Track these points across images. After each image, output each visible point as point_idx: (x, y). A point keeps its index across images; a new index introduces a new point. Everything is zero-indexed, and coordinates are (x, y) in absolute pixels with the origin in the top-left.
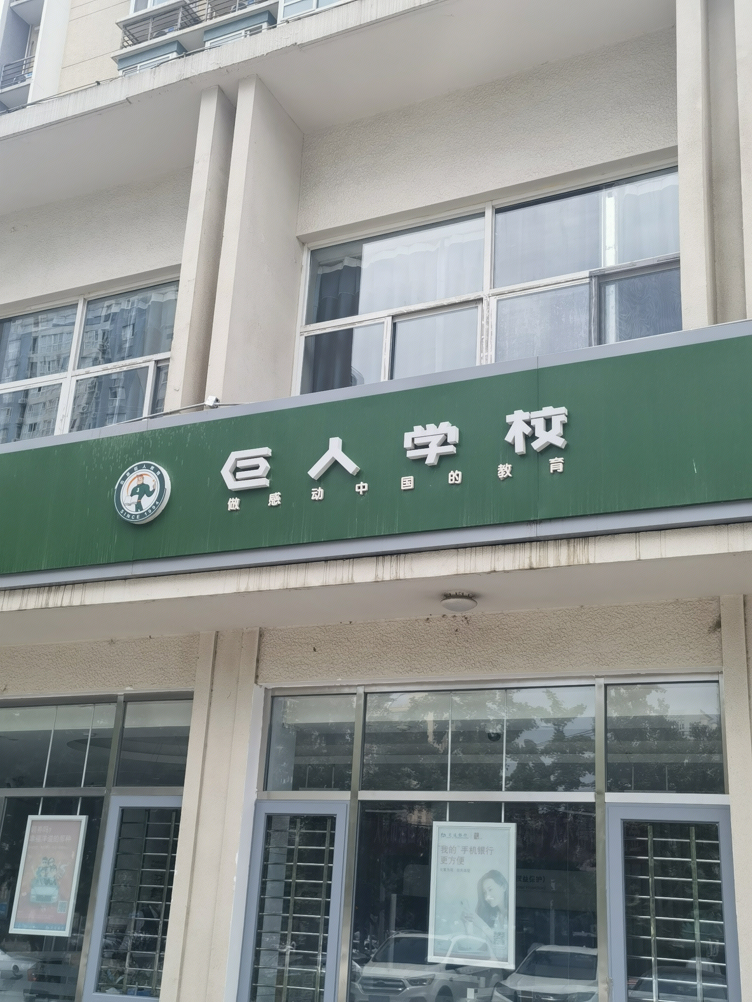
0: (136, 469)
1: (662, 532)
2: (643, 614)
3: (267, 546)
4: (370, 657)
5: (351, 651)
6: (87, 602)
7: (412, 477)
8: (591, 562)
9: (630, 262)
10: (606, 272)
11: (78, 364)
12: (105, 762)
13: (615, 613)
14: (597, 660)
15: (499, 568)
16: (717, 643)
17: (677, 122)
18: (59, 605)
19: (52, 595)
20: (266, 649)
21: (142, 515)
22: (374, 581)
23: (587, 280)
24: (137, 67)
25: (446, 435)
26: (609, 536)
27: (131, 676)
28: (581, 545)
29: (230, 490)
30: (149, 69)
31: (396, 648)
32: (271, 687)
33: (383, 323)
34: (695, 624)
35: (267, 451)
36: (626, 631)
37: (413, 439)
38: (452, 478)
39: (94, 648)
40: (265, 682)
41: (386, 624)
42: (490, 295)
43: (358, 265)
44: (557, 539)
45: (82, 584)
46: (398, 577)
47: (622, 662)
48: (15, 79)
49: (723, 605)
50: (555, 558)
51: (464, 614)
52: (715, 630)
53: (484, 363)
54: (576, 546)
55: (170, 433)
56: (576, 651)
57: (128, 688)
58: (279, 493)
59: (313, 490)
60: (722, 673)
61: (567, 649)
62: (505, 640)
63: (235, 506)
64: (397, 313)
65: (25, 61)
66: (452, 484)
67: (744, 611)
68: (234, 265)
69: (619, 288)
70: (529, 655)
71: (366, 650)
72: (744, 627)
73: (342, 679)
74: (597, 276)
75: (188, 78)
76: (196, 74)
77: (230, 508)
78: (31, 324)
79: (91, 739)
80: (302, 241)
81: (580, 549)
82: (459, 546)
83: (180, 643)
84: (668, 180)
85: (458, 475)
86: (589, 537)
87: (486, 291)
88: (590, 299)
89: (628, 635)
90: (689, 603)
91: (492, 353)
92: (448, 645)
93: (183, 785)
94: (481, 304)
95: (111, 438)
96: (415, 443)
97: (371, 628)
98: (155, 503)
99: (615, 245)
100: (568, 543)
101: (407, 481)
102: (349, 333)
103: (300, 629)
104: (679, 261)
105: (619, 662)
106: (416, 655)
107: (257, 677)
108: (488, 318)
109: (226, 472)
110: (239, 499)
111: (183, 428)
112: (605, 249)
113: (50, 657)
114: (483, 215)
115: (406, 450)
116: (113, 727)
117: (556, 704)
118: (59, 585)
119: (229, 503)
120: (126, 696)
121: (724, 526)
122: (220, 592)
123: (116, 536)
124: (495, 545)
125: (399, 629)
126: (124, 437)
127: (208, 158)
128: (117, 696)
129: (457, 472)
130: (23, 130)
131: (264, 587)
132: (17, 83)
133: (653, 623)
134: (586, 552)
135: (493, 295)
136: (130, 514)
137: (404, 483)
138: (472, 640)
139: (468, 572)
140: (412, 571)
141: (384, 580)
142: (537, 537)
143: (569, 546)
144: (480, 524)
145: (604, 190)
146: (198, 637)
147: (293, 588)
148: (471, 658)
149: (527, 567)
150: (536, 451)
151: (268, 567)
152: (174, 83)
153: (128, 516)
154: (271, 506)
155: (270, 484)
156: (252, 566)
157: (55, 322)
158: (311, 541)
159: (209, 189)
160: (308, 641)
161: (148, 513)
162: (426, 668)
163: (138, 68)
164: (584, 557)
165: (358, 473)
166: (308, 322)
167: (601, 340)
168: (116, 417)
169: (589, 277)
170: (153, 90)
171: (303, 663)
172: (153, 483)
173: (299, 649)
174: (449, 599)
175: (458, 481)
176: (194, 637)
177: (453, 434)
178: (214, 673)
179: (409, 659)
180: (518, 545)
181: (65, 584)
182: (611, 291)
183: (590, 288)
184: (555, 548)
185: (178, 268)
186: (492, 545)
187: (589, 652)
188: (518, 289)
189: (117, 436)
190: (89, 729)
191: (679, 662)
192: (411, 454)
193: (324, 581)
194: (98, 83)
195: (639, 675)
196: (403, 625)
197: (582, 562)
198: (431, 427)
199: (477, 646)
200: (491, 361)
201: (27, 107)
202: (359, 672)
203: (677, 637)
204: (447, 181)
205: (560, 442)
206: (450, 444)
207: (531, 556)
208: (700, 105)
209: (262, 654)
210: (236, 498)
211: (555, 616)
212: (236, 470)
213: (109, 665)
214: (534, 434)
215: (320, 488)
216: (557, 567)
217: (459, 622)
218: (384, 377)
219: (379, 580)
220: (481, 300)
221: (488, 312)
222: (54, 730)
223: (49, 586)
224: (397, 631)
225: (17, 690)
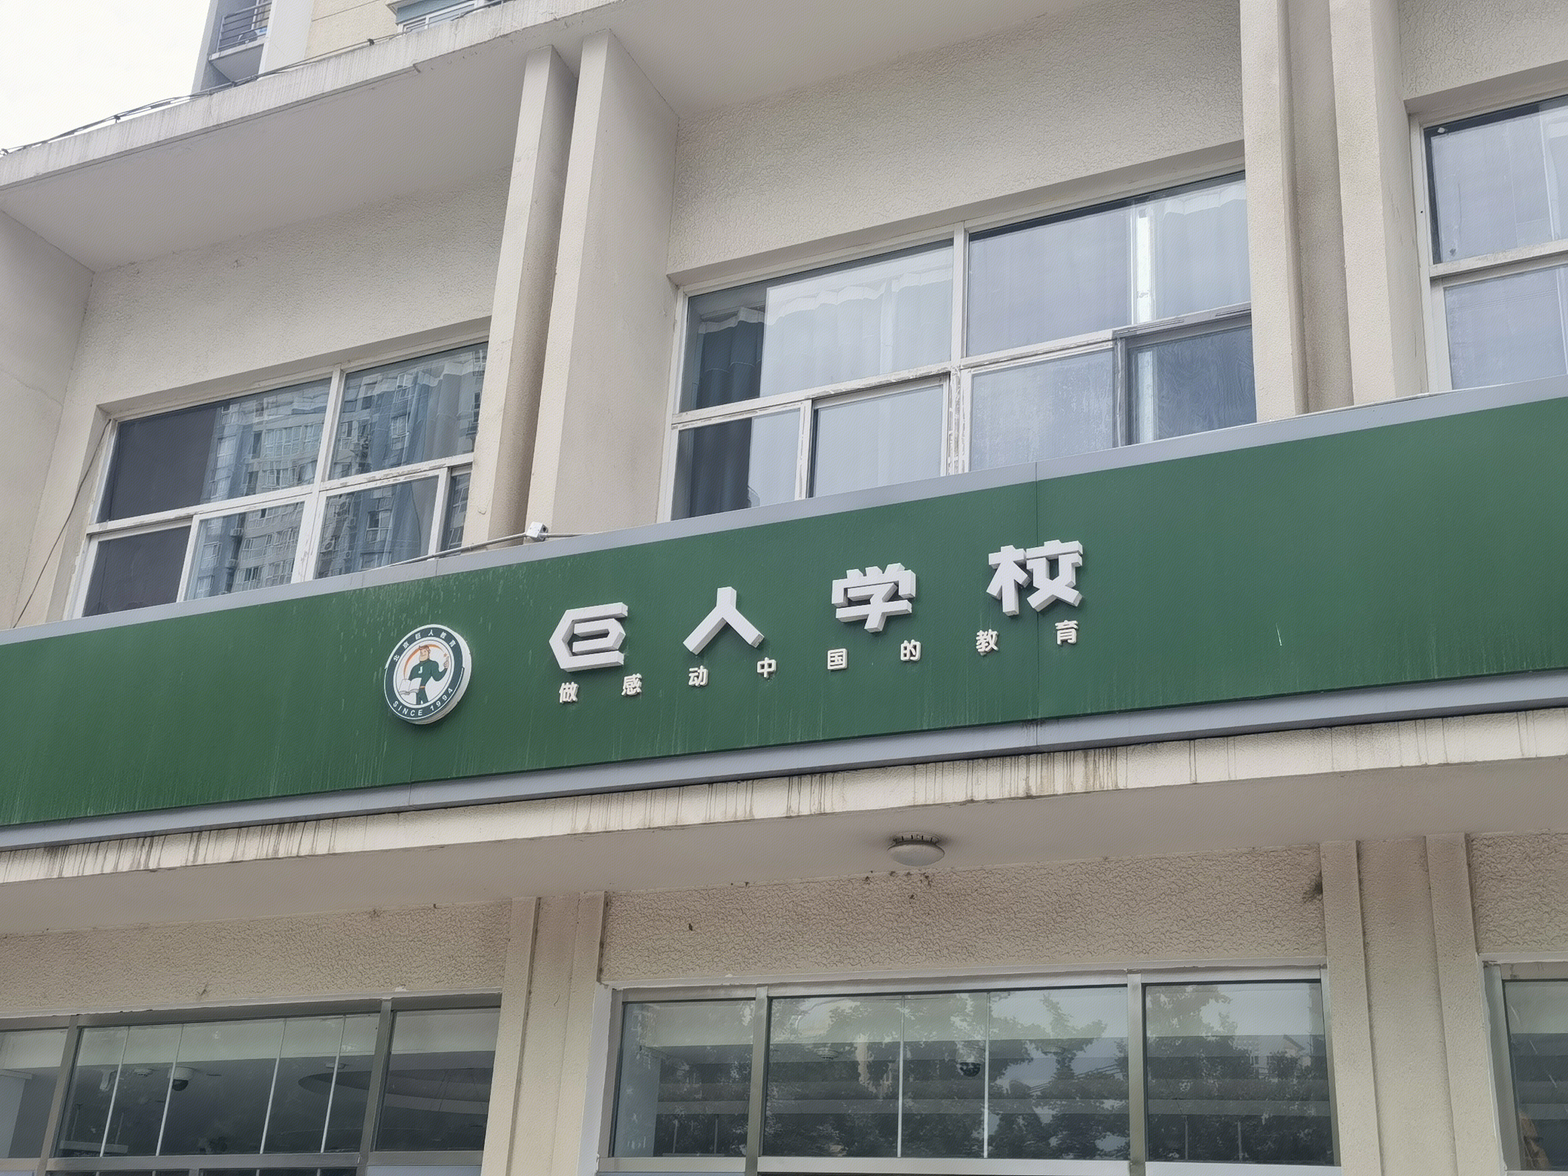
0: (418, 636)
1: (1230, 738)
2: (1201, 871)
3: (619, 759)
4: (776, 940)
5: (748, 930)
6: (339, 850)
7: (844, 650)
8: (1121, 787)
9: (1173, 317)
10: (1138, 333)
11: (330, 471)
12: (359, 1113)
13: (1157, 870)
14: (1130, 944)
15: (980, 796)
16: (1317, 919)
17: (1242, 105)
18: (294, 853)
19: (284, 838)
20: (615, 925)
21: (426, 710)
22: (785, 815)
23: (1110, 345)
24: (425, 19)
25: (897, 584)
26: (1149, 745)
27: (404, 969)
28: (1105, 760)
29: (563, 670)
30: (448, 21)
31: (817, 925)
32: (622, 988)
33: (799, 409)
34: (1282, 888)
35: (620, 608)
36: (1174, 899)
37: (846, 590)
38: (905, 652)
39: (346, 924)
40: (613, 980)
41: (802, 886)
42: (962, 368)
43: (760, 321)
44: (1068, 749)
45: (331, 821)
46: (822, 810)
47: (1169, 949)
48: (240, 36)
49: (1324, 857)
50: (1066, 780)
51: (923, 871)
52: (1313, 897)
53: (952, 472)
54: (1097, 761)
55: (471, 579)
56: (1098, 929)
57: (399, 989)
58: (639, 676)
59: (691, 670)
60: (1325, 966)
61: (1083, 927)
62: (987, 912)
63: (570, 695)
64: (821, 395)
65: (256, 10)
66: (906, 662)
67: (1359, 868)
68: (573, 318)
69: (1158, 358)
70: (1025, 937)
71: (771, 929)
72: (1358, 893)
73: (734, 975)
74: (1125, 337)
75: (507, 35)
76: (519, 29)
77: (562, 699)
78: (253, 412)
79: (338, 1074)
80: (676, 282)
81: (1104, 766)
82: (917, 761)
83: (481, 916)
84: (1230, 192)
85: (915, 647)
86: (1117, 746)
87: (955, 361)
88: (1114, 373)
89: (1178, 904)
90: (1272, 853)
91: (964, 456)
92: (899, 920)
93: (483, 1149)
94: (948, 381)
95: (380, 587)
96: (849, 596)
97: (779, 894)
98: (447, 690)
99: (1151, 291)
100: (1086, 757)
101: (836, 657)
102: (745, 426)
103: (669, 894)
104: (1250, 315)
105: (1163, 947)
106: (850, 937)
107: (600, 971)
108: (958, 403)
109: (557, 642)
110: (576, 685)
111: (491, 572)
112: (1136, 297)
113: (277, 938)
114: (951, 243)
115: (834, 607)
116: (373, 1054)
117: (1059, 1019)
118: (295, 822)
119: (561, 691)
120: (394, 1001)
121: (1324, 729)
122: (546, 833)
123: (386, 743)
124: (973, 759)
125: (822, 894)
126: (401, 587)
127: (534, 154)
128: (381, 1001)
129: (913, 642)
130: (257, 112)
131: (614, 826)
132: (244, 43)
133: (1216, 885)
134: (1113, 771)
135: (967, 367)
136: (407, 708)
137: (832, 659)
138: (936, 912)
139: (931, 803)
140: (844, 800)
141: (800, 814)
142: (1037, 746)
143: (1086, 761)
144: (949, 726)
145: (1133, 206)
146: (509, 906)
147: (658, 828)
148: (935, 942)
149: (1022, 794)
150: (1034, 609)
151: (620, 794)
152: (485, 42)
153: (405, 711)
154: (627, 695)
155: (625, 660)
156: (595, 791)
157: (295, 406)
158: (687, 752)
159: (535, 201)
160: (680, 914)
161: (436, 707)
162: (864, 957)
163: (427, 21)
164: (1110, 779)
165: (761, 644)
166: (684, 408)
167: (1131, 437)
168: (385, 557)
169: (1113, 340)
170: (454, 52)
171: (673, 949)
172: (445, 659)
173: (666, 927)
174: (901, 845)
175: (915, 656)
176: (504, 906)
177: (908, 582)
178: (534, 964)
179: (838, 943)
180: (1008, 759)
181: (305, 820)
182: (1147, 361)
183: (1115, 357)
184: (1065, 763)
185: (486, 322)
186: (968, 759)
187: (1118, 931)
188: (1004, 357)
189: (389, 585)
190: (335, 1057)
191: (1258, 949)
192: (843, 614)
193: (708, 817)
194: (371, 42)
195: (1195, 970)
196: (828, 887)
197: (1108, 787)
198: (873, 571)
199: (944, 922)
200: (963, 469)
201: (260, 79)
202: (759, 964)
203: (1254, 908)
204: (896, 190)
205: (1072, 596)
206: (902, 599)
207: (1028, 777)
208: (1276, 79)
209: (608, 934)
210: (573, 683)
211: (1065, 873)
212: (574, 638)
213: (370, 951)
214: (1032, 582)
215: (702, 667)
216: (1069, 794)
217: (916, 883)
218: (800, 492)
219: (793, 815)
220: (947, 375)
221: (959, 393)
222: (280, 1059)
223: (281, 823)
224: (819, 898)
225: (224, 992)
